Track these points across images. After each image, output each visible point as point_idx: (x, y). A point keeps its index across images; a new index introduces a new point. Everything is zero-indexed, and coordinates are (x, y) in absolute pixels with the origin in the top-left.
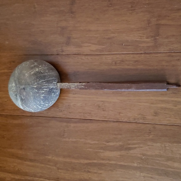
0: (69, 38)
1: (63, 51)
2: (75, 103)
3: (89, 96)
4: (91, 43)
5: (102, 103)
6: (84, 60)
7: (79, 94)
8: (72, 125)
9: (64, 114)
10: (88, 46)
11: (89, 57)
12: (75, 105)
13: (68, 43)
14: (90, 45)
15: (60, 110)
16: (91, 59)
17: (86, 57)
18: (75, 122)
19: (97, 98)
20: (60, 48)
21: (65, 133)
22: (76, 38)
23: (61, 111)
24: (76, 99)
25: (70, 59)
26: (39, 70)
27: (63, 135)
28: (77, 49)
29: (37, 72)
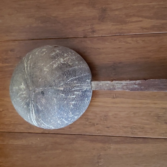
0: (104, 10)
1: (94, 32)
2: (116, 113)
3: (140, 101)
4: (142, 17)
5: (164, 111)
6: (130, 43)
7: (123, 98)
8: (113, 146)
9: (98, 130)
10: (137, 21)
11: (138, 39)
12: (116, 114)
13: (102, 18)
14: (140, 19)
15: (90, 122)
16: (143, 41)
17: (135, 39)
18: (117, 143)
19: (155, 104)
20: (89, 27)
21: (100, 159)
22: (117, 10)
23: (94, 125)
24: (118, 105)
25: (107, 43)
26: (64, 61)
27: (98, 162)
28: (118, 27)
29: (63, 64)
